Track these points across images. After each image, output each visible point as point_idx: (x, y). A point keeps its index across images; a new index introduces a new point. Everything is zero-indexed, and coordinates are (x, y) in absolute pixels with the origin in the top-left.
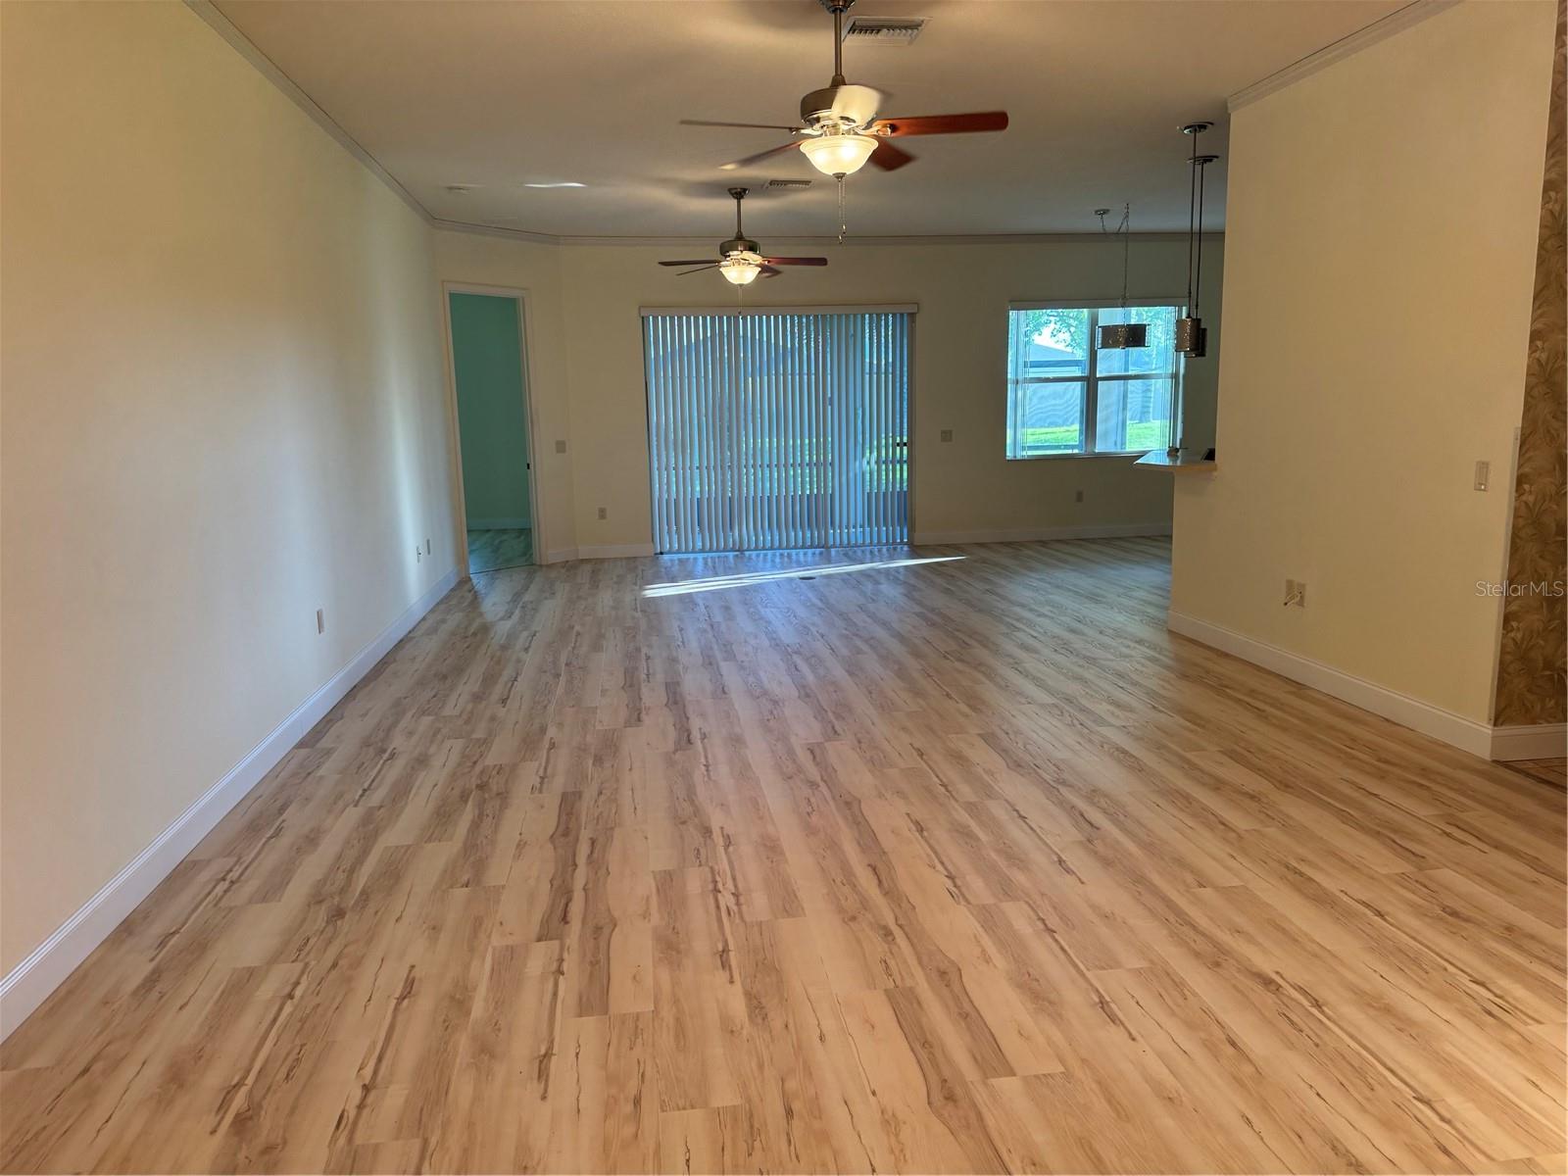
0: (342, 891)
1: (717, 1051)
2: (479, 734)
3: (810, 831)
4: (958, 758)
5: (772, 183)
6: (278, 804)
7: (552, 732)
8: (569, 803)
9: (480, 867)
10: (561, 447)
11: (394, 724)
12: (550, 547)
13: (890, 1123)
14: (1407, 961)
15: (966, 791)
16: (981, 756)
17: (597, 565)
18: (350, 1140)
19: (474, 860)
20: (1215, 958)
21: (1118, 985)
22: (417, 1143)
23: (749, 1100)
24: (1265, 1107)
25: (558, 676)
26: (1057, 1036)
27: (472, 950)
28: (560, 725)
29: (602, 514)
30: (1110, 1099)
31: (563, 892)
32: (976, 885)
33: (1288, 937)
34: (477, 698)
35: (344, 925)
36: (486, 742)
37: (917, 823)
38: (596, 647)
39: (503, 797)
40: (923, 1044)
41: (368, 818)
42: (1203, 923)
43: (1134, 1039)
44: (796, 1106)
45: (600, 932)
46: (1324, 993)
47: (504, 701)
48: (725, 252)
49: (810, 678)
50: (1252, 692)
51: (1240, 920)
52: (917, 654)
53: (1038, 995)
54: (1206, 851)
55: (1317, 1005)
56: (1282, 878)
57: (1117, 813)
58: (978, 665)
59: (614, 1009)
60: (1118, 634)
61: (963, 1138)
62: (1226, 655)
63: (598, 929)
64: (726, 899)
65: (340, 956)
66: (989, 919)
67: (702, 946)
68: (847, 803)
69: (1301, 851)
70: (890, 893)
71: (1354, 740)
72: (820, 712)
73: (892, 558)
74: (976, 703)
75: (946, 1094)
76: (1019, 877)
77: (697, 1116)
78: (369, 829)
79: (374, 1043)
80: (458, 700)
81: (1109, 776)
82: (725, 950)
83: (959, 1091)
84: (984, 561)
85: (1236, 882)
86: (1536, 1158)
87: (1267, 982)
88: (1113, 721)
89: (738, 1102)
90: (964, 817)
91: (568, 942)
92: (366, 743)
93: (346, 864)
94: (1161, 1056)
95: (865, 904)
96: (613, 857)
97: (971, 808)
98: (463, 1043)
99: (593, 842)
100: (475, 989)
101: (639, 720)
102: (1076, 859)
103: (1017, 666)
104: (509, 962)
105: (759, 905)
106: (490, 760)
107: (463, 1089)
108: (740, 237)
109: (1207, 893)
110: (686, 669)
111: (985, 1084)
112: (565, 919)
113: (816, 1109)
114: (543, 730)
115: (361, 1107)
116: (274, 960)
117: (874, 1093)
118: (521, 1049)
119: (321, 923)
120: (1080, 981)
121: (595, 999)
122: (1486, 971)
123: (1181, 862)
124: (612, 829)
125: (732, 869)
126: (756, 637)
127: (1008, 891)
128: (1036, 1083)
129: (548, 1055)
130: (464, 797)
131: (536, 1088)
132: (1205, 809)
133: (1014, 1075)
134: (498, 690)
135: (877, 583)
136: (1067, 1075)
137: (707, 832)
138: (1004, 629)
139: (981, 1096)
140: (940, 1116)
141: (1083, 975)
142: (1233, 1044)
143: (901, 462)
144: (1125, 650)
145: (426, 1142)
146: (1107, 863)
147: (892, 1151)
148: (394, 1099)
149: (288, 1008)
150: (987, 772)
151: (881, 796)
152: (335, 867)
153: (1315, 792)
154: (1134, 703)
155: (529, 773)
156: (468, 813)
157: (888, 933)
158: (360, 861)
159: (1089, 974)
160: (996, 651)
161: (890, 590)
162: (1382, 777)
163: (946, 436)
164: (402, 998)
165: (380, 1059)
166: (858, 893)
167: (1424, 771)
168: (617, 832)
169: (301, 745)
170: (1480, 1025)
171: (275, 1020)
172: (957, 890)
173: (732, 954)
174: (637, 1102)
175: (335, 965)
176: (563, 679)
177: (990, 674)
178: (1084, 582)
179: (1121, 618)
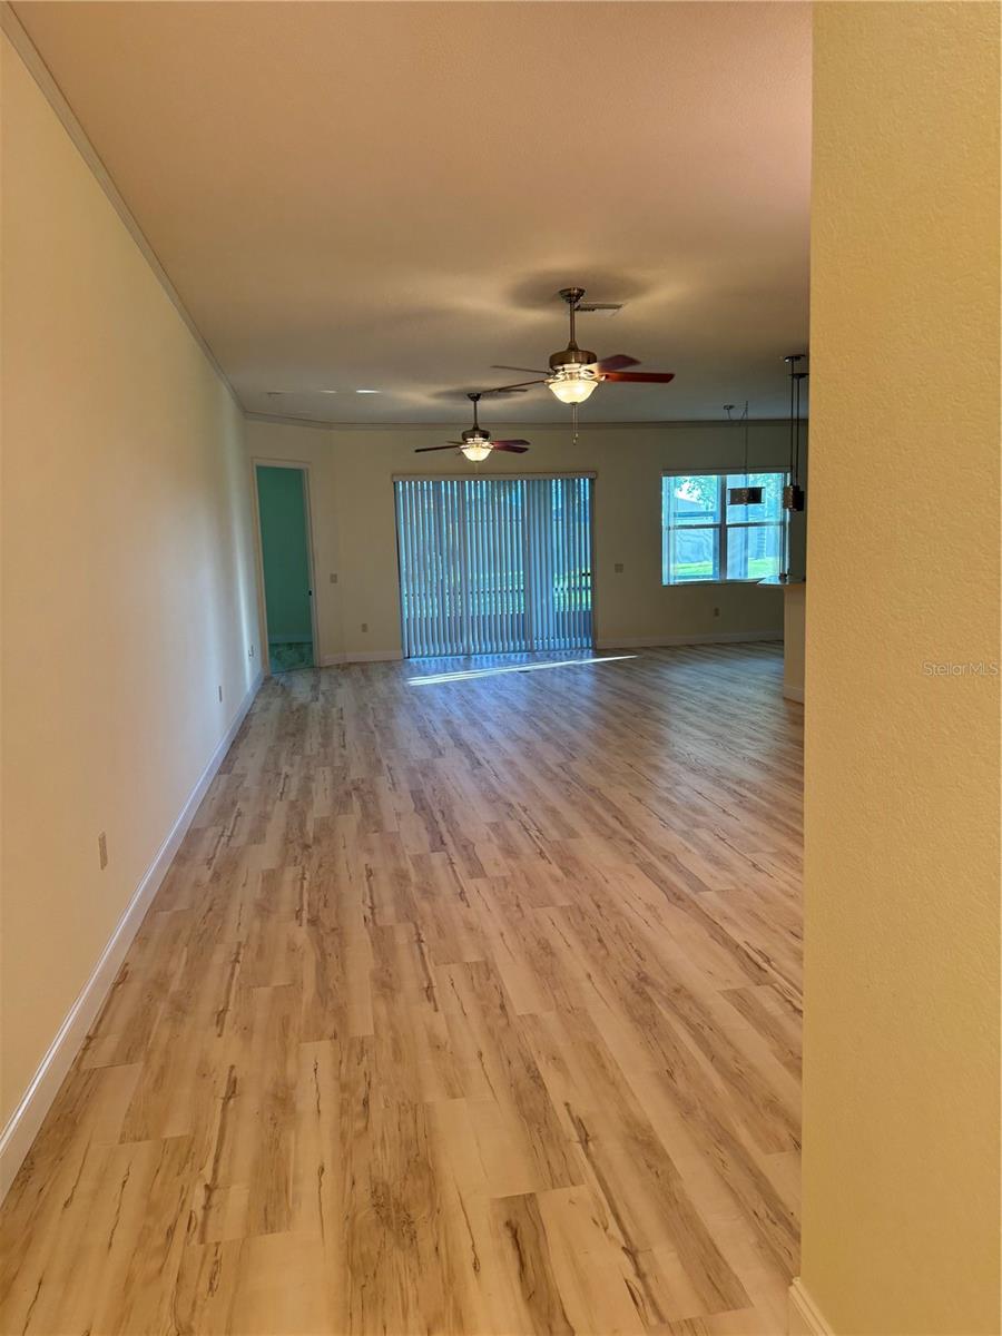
10: (334, 579)
12: (326, 654)
13: (650, 907)
15: (662, 782)
16: (671, 767)
18: (375, 924)
19: (373, 821)
21: (761, 858)
22: (411, 923)
23: (576, 903)
25: (372, 732)
26: (731, 877)
27: (396, 856)
28: (389, 758)
29: (364, 628)
31: (435, 832)
34: (324, 746)
35: (314, 851)
36: (345, 768)
38: (390, 715)
39: (374, 793)
40: (661, 882)
41: (293, 805)
43: (771, 877)
44: (601, 904)
45: (467, 848)
47: (344, 747)
48: (464, 438)
53: (719, 863)
57: (756, 790)
58: (658, 719)
61: (689, 912)
65: (320, 862)
67: (527, 851)
68: (592, 791)
73: (581, 658)
75: (677, 898)
76: (701, 819)
77: (551, 909)
78: (298, 811)
79: (365, 893)
80: (312, 746)
81: (751, 774)
82: (542, 852)
83: (683, 897)
84: (651, 659)
89: (570, 904)
90: (664, 794)
91: (450, 852)
92: (265, 771)
93: (295, 826)
94: (785, 882)
95: (615, 832)
99: (442, 812)
101: (441, 754)
102: (732, 810)
103: (683, 719)
104: (421, 861)
105: (554, 834)
106: (353, 776)
107: (424, 905)
108: (476, 428)
111: (697, 894)
112: (443, 843)
113: (611, 904)
114: (379, 761)
115: (373, 914)
116: (282, 866)
117: (639, 898)
118: (447, 890)
119: (298, 850)
120: (742, 858)
121: (477, 870)
124: (450, 806)
125: (532, 820)
127: (696, 824)
129: (462, 892)
130: (348, 795)
131: (462, 903)
133: (710, 890)
134: (335, 742)
136: (738, 890)
137: (510, 805)
139: (695, 897)
140: (675, 905)
143: (586, 588)
145: (415, 924)
147: (655, 917)
148: (389, 910)
149: (306, 884)
150: (676, 774)
151: (610, 785)
152: (288, 827)
155: (383, 782)
156: (356, 802)
158: (302, 824)
159: (746, 855)
160: (668, 712)
163: (619, 568)
164: (369, 875)
165: (372, 897)
166: (610, 828)
168: (455, 807)
169: (220, 772)
171: (302, 886)
172: (667, 825)
173: (546, 853)
174: (518, 906)
175: (320, 866)
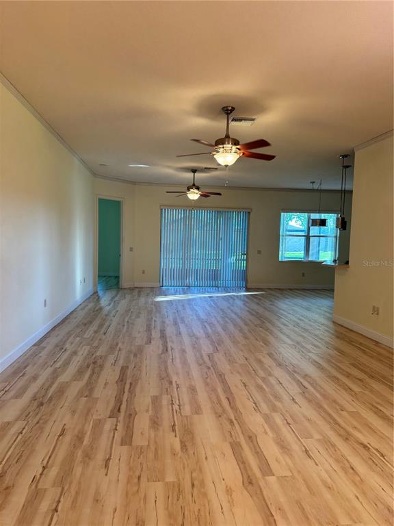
0: (43, 396)
1: (169, 461)
2: (95, 344)
3: (207, 384)
4: (260, 362)
5: (206, 168)
6: (25, 365)
7: (120, 345)
8: (124, 370)
9: (91, 390)
10: (131, 249)
11: (68, 339)
12: (125, 283)
13: (229, 491)
15: (262, 373)
16: (268, 361)
17: (140, 289)
18: (36, 486)
19: (89, 389)
20: (347, 437)
21: (312, 444)
22: (60, 489)
23: (179, 480)
24: (364, 493)
25: (124, 326)
26: (290, 462)
27: (86, 420)
28: (123, 343)
29: (144, 272)
30: (309, 488)
31: (119, 401)
32: (264, 407)
33: (373, 431)
34: (96, 332)
35: (43, 408)
36: (97, 347)
37: (244, 383)
38: (138, 317)
39: (101, 367)
40: (242, 463)
41: (55, 371)
42: (343, 424)
43: (317, 465)
44: (196, 483)
45: (131, 416)
46: (385, 451)
47: (105, 334)
48: (188, 190)
49: (210, 331)
51: (355, 423)
52: (246, 324)
53: (283, 446)
54: (344, 398)
55: (383, 456)
56: (371, 409)
57: (314, 384)
58: (267, 329)
59: (134, 444)
60: (315, 321)
61: (255, 498)
62: (352, 331)
63: (130, 415)
64: (176, 407)
65: (40, 419)
66: (267, 418)
67: (166, 423)
68: (220, 375)
69: (378, 400)
70: (234, 408)
72: (212, 342)
73: (239, 292)
74: (266, 343)
75: (249, 482)
76: (278, 404)
77: (160, 484)
78: (55, 375)
79: (48, 452)
80: (89, 333)
81: (311, 370)
82: (174, 425)
83: (254, 481)
84: (271, 294)
85: (355, 410)
87: (365, 447)
88: (313, 351)
89: (175, 480)
90: (260, 382)
91: (119, 419)
92: (57, 346)
93: (45, 388)
94: (326, 471)
95: (224, 411)
96: (138, 390)
97: (264, 379)
98: (79, 453)
99: (131, 384)
100: (85, 434)
101: (150, 342)
102: (299, 399)
104: (98, 424)
105: (187, 410)
106: (98, 354)
107: (78, 470)
108: (194, 185)
109: (344, 413)
110: (168, 325)
111: (263, 479)
112: (119, 410)
113: (202, 483)
114: (117, 344)
115: (41, 474)
116: (17, 420)
117: (224, 480)
118: (100, 457)
119: (34, 407)
120: (299, 443)
121: (127, 440)
123: (335, 401)
124: (138, 380)
125: (178, 396)
126: (192, 316)
128: (282, 479)
129: (109, 459)
130: (88, 366)
131: (103, 471)
132: (344, 383)
133: (274, 475)
134: (103, 331)
135: (234, 300)
136: (293, 477)
137: (171, 383)
138: (277, 318)
139: (262, 483)
140: (246, 489)
141: (299, 440)
142: (353, 469)
143: (243, 260)
144: (318, 327)
145: (63, 488)
146: (310, 401)
147: (229, 502)
148: (53, 473)
149: (20, 437)
150: (270, 367)
151: (232, 373)
152: (42, 388)
154: (320, 345)
155: (111, 358)
156: (89, 372)
157: (231, 422)
158: (50, 386)
159: (302, 440)
160: (273, 324)
161: (239, 303)
163: (259, 252)
164: (60, 436)
165: (50, 457)
166: (222, 407)
168: (139, 381)
169: (35, 345)
171: (15, 441)
172: (257, 408)
173: (176, 427)
174: (139, 478)
175: (38, 423)
176: (125, 327)
177: (271, 333)
178: (305, 303)
179: (317, 316)
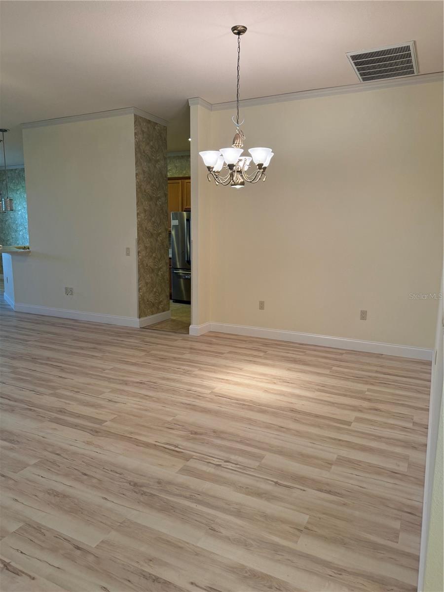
1: (13, 455)
13: (88, 443)
14: (164, 369)
20: (126, 383)
21: (108, 396)
23: (42, 458)
30: (134, 416)
33: (137, 374)
40: (75, 426)
42: (114, 377)
43: (125, 404)
44: (58, 452)
46: (154, 381)
50: (63, 324)
51: (121, 374)
53: (92, 405)
61: (110, 437)
66: (57, 396)
69: (119, 356)
70: (16, 400)
71: (105, 330)
75: (96, 432)
76: (53, 384)
77: (30, 469)
81: (48, 353)
83: (98, 430)
85: (112, 367)
86: (213, 391)
87: (141, 383)
88: (30, 340)
89: (38, 460)
94: (134, 404)
95: (10, 406)
111: (102, 426)
113: (63, 450)
117: (76, 440)
120: (99, 399)
122: (178, 366)
123: (93, 367)
127: (53, 388)
132: (84, 354)
133: (106, 421)
136: (119, 416)
139: (105, 428)
140: (99, 436)
141: (98, 397)
142: (146, 396)
146: (74, 374)
153: (107, 343)
157: (30, 410)
162: (120, 336)
167: (128, 333)
170: (186, 375)
172: (38, 393)
174: (3, 476)
